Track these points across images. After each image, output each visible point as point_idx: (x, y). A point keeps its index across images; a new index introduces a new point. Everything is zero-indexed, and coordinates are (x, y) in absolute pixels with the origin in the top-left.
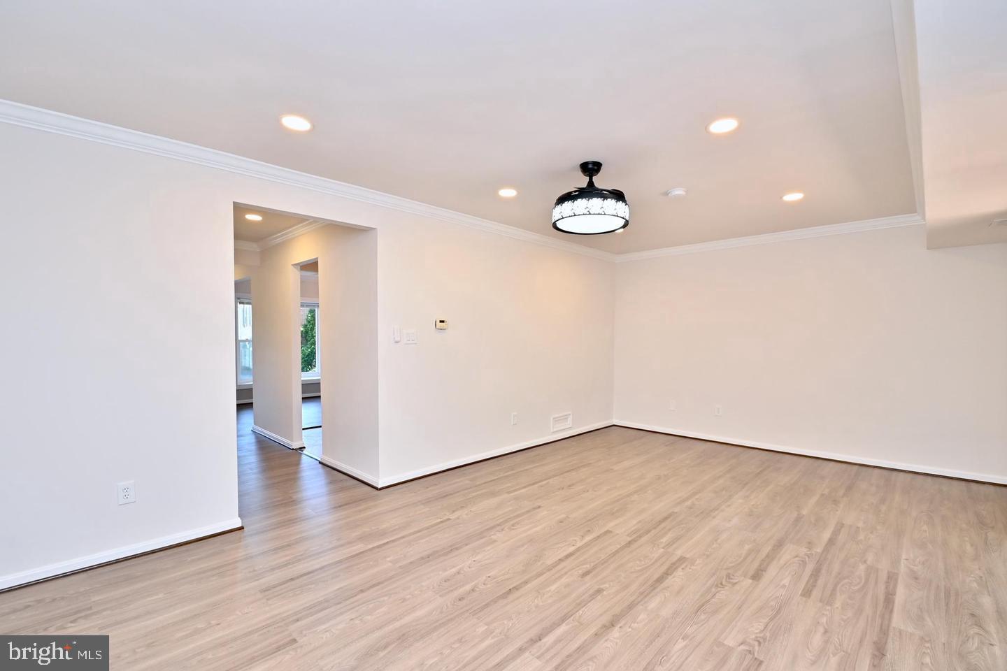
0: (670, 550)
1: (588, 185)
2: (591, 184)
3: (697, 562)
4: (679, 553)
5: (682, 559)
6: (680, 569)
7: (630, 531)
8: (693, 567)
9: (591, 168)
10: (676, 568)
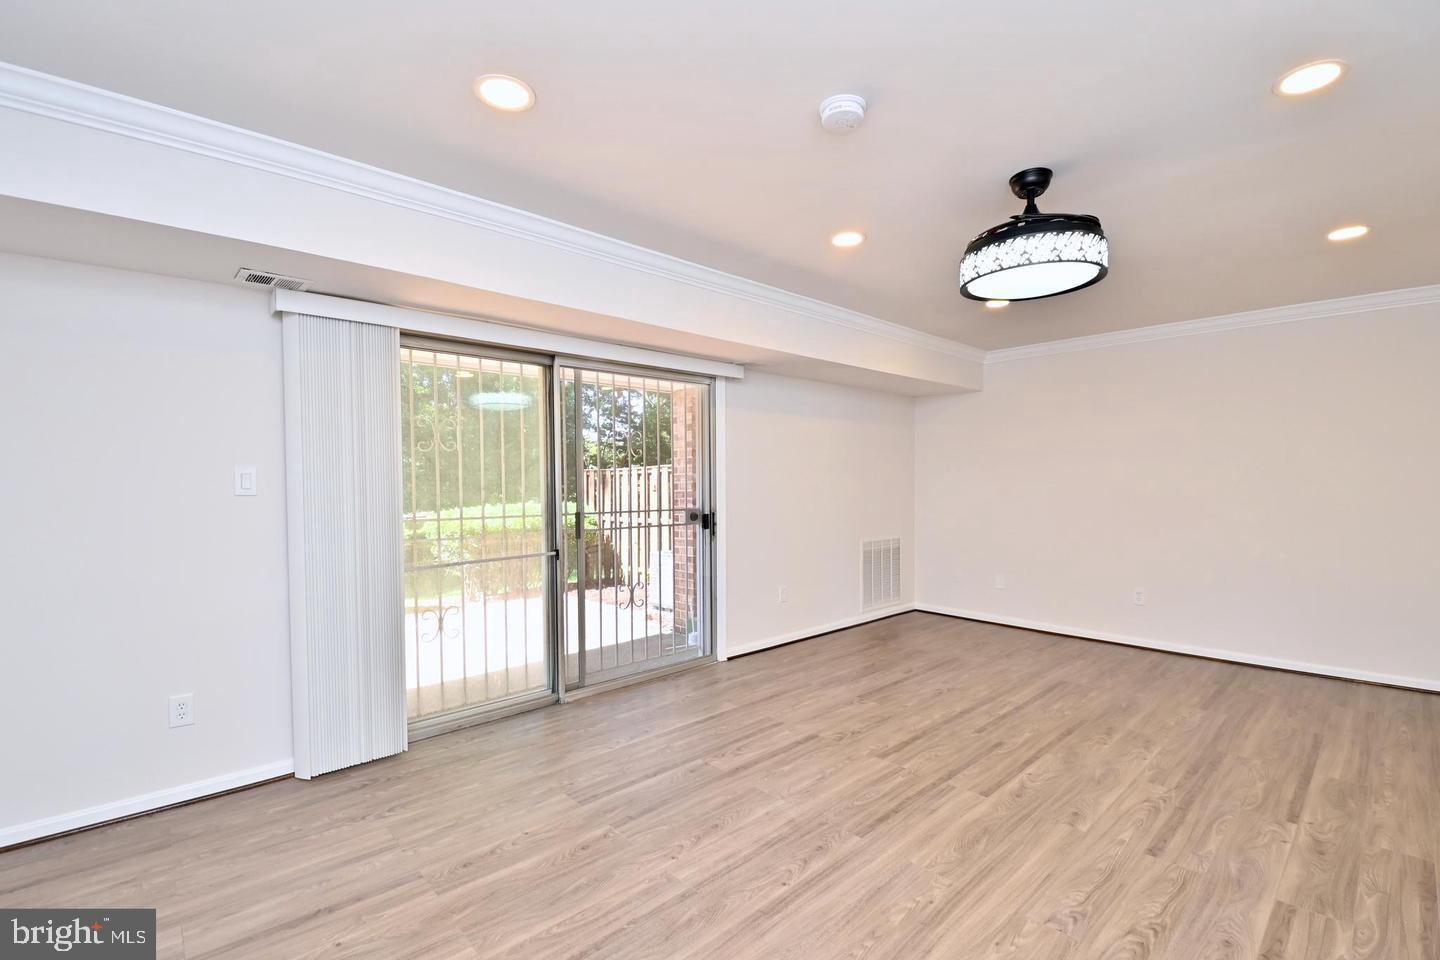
0: (896, 766)
1: (1026, 211)
2: (1031, 208)
3: (867, 752)
4: (885, 762)
5: (884, 755)
6: (891, 746)
7: (951, 794)
8: (873, 747)
9: (1032, 183)
10: (895, 747)
